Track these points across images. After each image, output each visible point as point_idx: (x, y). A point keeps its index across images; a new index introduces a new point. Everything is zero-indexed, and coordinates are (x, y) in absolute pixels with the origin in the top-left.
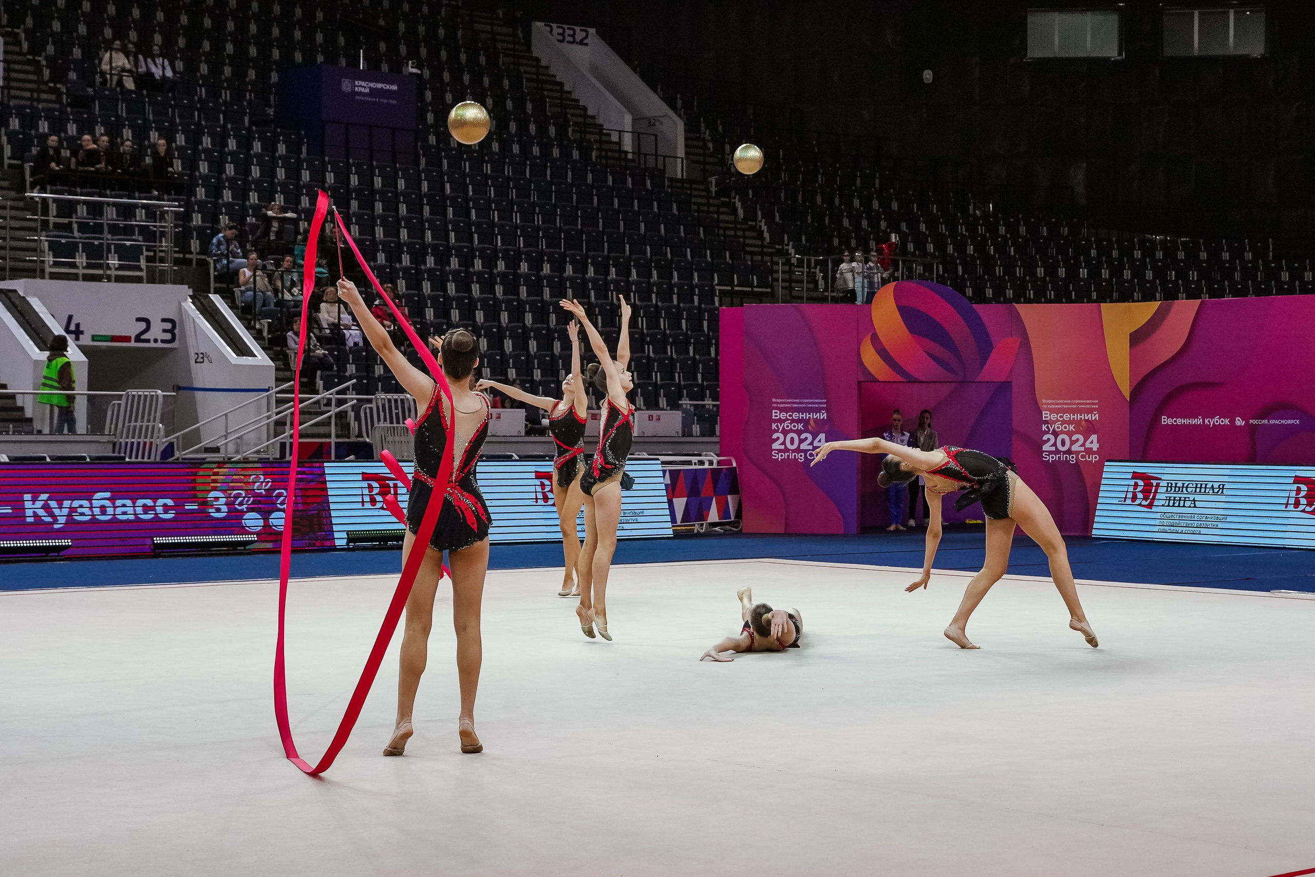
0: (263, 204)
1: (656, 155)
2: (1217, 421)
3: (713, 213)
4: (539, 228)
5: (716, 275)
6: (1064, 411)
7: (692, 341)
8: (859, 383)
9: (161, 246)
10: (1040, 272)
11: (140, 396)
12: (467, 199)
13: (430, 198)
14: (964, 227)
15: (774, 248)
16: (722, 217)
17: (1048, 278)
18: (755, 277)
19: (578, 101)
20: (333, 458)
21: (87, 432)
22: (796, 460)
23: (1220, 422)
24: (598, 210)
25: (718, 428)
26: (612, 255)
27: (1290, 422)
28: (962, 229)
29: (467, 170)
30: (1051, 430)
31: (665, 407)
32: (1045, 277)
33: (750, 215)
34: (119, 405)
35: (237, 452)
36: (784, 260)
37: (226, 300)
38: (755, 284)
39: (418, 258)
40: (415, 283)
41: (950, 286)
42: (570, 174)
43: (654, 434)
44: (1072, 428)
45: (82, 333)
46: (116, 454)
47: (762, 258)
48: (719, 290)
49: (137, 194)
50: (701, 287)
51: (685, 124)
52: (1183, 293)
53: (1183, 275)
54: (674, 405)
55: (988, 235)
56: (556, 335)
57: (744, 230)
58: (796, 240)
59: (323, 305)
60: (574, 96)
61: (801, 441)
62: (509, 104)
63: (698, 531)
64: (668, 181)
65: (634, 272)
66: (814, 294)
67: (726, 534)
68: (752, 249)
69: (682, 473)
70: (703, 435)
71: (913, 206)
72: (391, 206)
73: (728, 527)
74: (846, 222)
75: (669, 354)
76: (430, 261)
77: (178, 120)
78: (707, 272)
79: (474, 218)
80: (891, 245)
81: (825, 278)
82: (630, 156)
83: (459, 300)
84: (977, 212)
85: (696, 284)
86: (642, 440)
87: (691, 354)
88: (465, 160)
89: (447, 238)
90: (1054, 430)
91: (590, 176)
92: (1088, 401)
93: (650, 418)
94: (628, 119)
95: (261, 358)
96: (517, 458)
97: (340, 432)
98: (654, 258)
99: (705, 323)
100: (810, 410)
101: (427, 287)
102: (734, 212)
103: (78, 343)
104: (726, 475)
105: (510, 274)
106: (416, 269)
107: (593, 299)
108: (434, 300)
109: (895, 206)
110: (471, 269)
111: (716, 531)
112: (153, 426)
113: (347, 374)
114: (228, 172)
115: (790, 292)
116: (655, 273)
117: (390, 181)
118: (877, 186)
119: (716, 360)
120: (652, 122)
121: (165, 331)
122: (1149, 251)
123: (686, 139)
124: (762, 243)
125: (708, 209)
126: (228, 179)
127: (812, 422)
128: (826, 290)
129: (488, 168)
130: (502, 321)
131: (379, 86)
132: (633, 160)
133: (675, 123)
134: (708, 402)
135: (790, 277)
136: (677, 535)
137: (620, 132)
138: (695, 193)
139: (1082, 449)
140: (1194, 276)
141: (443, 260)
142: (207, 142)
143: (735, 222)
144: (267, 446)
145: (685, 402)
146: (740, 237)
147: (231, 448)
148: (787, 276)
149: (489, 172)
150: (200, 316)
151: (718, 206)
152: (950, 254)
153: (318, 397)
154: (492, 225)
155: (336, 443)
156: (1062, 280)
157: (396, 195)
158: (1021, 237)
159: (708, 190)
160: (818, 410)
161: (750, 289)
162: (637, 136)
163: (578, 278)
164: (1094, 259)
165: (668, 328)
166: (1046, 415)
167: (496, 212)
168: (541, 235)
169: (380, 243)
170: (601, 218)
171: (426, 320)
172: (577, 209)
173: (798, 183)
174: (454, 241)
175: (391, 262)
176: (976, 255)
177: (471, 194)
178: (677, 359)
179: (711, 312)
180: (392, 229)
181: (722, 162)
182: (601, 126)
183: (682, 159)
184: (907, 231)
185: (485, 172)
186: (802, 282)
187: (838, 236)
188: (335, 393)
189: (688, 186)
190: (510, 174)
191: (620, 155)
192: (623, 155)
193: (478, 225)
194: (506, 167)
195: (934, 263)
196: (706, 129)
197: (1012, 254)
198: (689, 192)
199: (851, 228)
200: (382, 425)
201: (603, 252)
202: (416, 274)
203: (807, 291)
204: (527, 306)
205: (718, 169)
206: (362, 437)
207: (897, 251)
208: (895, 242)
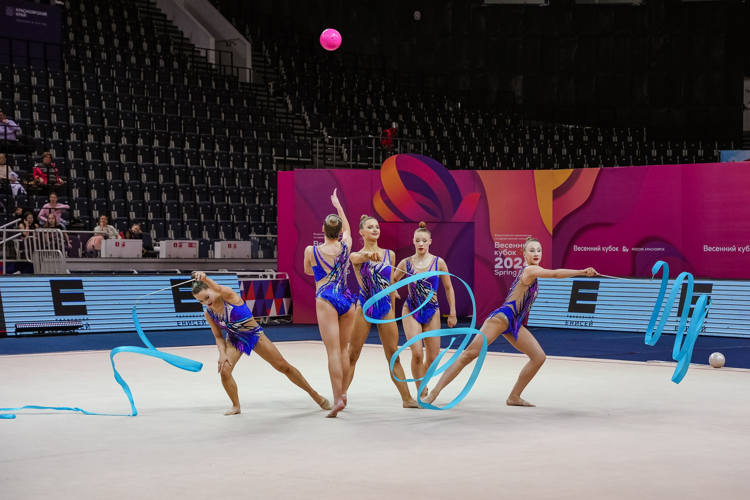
1: (232, 66)
2: (610, 248)
3: (272, 107)
4: (150, 115)
5: (274, 150)
6: (509, 242)
7: (258, 194)
10: (492, 149)
12: (99, 94)
13: (73, 93)
14: (441, 118)
15: (313, 131)
16: (278, 110)
17: (497, 153)
18: (300, 151)
19: (177, 27)
20: (4, 273)
23: (612, 249)
24: (192, 103)
25: (275, 254)
26: (202, 135)
27: (659, 249)
28: (440, 120)
29: (99, 74)
30: (501, 254)
31: (239, 239)
32: (495, 153)
33: (297, 109)
36: (320, 140)
38: (301, 155)
39: (65, 134)
40: (62, 151)
41: (432, 158)
42: (172, 79)
43: (232, 257)
44: (514, 253)
47: (305, 138)
48: (276, 159)
50: (263, 157)
51: (252, 45)
52: (587, 164)
53: (587, 152)
54: (245, 237)
55: (457, 124)
56: (163, 189)
57: (293, 119)
58: (328, 126)
60: (173, 24)
62: (128, 29)
63: (263, 323)
64: (240, 84)
65: (217, 146)
66: (341, 163)
67: (282, 325)
68: (298, 132)
69: (252, 282)
70: (265, 257)
71: (407, 103)
72: (45, 97)
73: (283, 320)
74: (362, 114)
75: (242, 202)
76: (73, 137)
78: (268, 148)
79: (104, 107)
80: (393, 130)
81: (348, 152)
82: (214, 67)
83: (95, 164)
84: (450, 108)
85: (260, 155)
86: (223, 261)
87: (257, 202)
88: (97, 67)
89: (85, 121)
90: (502, 254)
91: (186, 80)
93: (230, 246)
94: (212, 41)
96: (137, 273)
97: (9, 255)
98: (231, 137)
99: (267, 182)
101: (71, 155)
102: (286, 106)
104: (282, 285)
105: (130, 147)
106: (63, 142)
107: (189, 165)
108: (77, 163)
109: (395, 103)
110: (103, 143)
111: (275, 323)
115: (324, 162)
116: (232, 147)
117: (43, 80)
118: (383, 89)
119: (274, 207)
120: (229, 43)
122: (564, 136)
123: (253, 55)
124: (305, 127)
125: (268, 104)
128: (349, 160)
129: (113, 73)
130: (125, 179)
131: (34, 12)
132: (216, 70)
133: (245, 44)
134: (269, 236)
135: (324, 151)
137: (207, 50)
138: (259, 93)
140: (594, 152)
141: (82, 136)
143: (287, 113)
145: (253, 235)
146: (290, 123)
148: (322, 150)
149: (115, 76)
151: (275, 102)
152: (432, 136)
154: (118, 112)
155: (7, 263)
156: (506, 154)
157: (48, 90)
158: (480, 125)
159: (268, 92)
161: (297, 159)
162: (219, 52)
163: (179, 150)
164: (528, 140)
165: (241, 185)
166: (497, 245)
167: (120, 104)
168: (152, 120)
169: (37, 123)
170: (194, 109)
171: (71, 177)
172: (177, 102)
173: (330, 87)
174: (90, 123)
175: (45, 137)
176: (449, 137)
177: (102, 90)
178: (248, 206)
179: (270, 174)
180: (45, 114)
181: (278, 72)
182: (193, 46)
183: (250, 69)
184: (403, 121)
185: (112, 75)
186: (332, 154)
187: (357, 124)
188: (5, 228)
189: (254, 88)
190: (130, 77)
191: (207, 66)
192: (209, 66)
193: (108, 113)
194: (127, 73)
195: (421, 143)
196: (266, 49)
197: (474, 137)
198: (255, 92)
199: (365, 118)
200: (40, 250)
201: (196, 132)
202: (63, 145)
203: (336, 160)
204: (143, 169)
205: (276, 76)
206: (25, 258)
207: (397, 134)
208: (395, 128)
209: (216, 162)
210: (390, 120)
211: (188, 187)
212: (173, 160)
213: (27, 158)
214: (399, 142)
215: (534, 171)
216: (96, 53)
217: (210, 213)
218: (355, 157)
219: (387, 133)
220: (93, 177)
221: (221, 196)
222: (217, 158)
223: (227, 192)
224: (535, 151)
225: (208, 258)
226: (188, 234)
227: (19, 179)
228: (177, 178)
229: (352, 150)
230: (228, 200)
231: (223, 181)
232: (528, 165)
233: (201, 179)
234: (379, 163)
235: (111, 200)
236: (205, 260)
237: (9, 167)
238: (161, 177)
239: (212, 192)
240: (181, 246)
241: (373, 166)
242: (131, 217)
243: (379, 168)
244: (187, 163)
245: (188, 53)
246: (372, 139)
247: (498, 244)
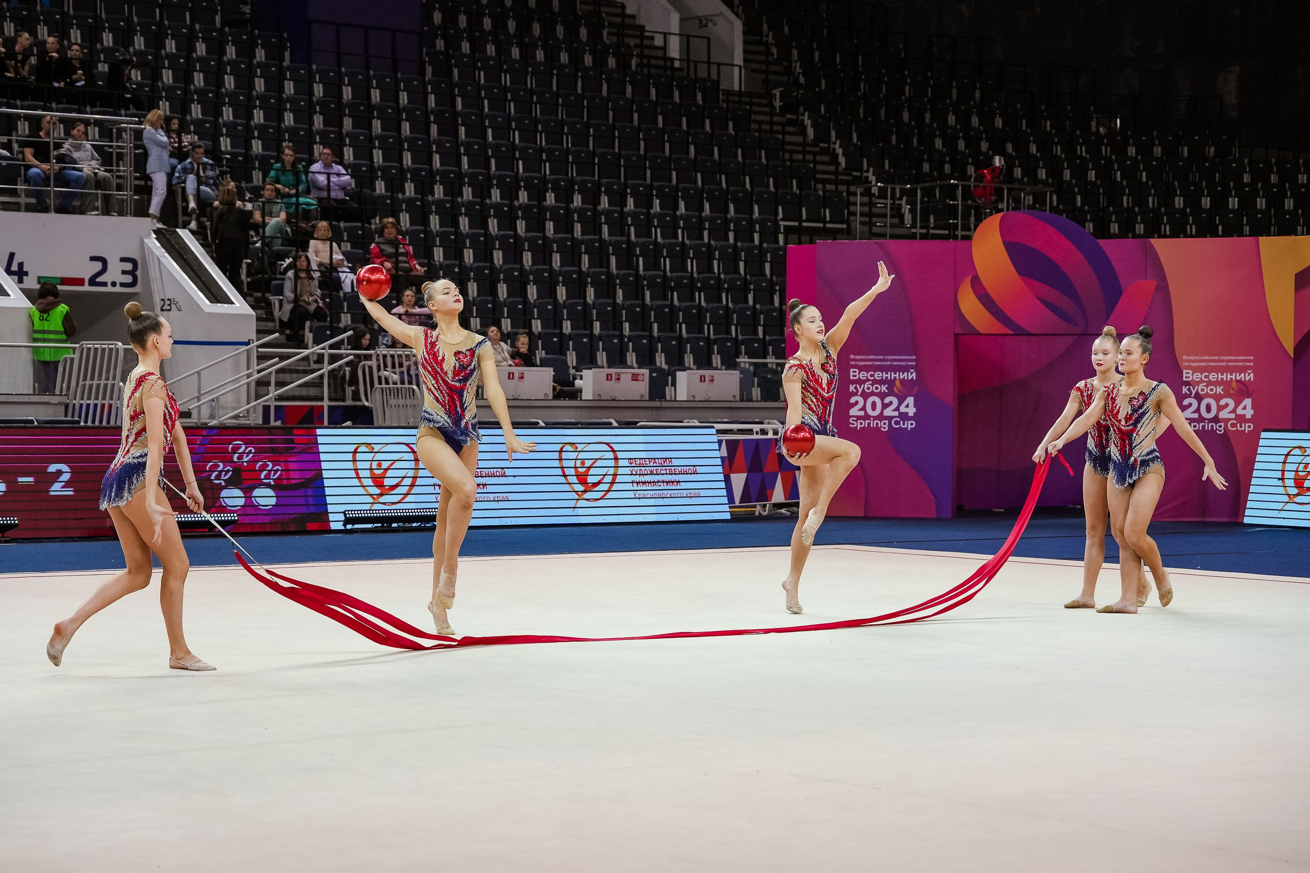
0: (239, 121)
1: (709, 63)
3: (778, 132)
4: (568, 152)
5: (780, 209)
6: (1210, 370)
7: (752, 287)
8: (956, 335)
9: (118, 171)
10: (1179, 202)
11: (96, 349)
12: (481, 116)
13: (438, 114)
14: (1084, 148)
15: (851, 175)
16: (789, 138)
17: (1188, 210)
18: (827, 211)
20: (326, 423)
21: (34, 391)
22: (878, 429)
24: (639, 130)
26: (655, 184)
28: (1082, 151)
29: (482, 82)
30: (1194, 392)
31: (719, 366)
32: (1184, 209)
33: (822, 135)
34: (72, 360)
35: (212, 417)
36: (862, 190)
37: (197, 236)
38: (828, 219)
39: (425, 188)
40: (420, 216)
41: (1066, 218)
42: (605, 86)
43: (706, 398)
44: (1219, 390)
45: (26, 274)
46: (69, 418)
47: (837, 188)
48: (785, 226)
49: (88, 109)
50: (762, 223)
51: (744, 25)
54: (730, 363)
55: (1114, 157)
56: (589, 280)
57: (814, 154)
58: (877, 164)
59: (312, 243)
61: (885, 406)
63: (760, 514)
64: (723, 94)
65: (682, 205)
66: (900, 231)
68: (825, 176)
69: (741, 442)
71: (1021, 123)
72: (391, 124)
74: (938, 143)
75: (724, 302)
76: (439, 191)
77: (135, 19)
78: (770, 206)
79: (491, 139)
80: (994, 170)
81: (913, 211)
82: (677, 64)
83: (473, 238)
84: (1101, 130)
85: (757, 219)
86: (692, 404)
87: (751, 303)
88: (479, 70)
89: (459, 164)
90: (1197, 393)
91: (629, 89)
92: (1241, 358)
93: (702, 379)
94: (675, 19)
95: (240, 306)
96: (543, 425)
97: (333, 394)
98: (706, 187)
99: (767, 266)
100: (896, 369)
101: (434, 222)
102: (803, 131)
103: (21, 286)
105: (533, 206)
106: (422, 200)
107: (633, 237)
108: (443, 236)
109: (999, 122)
110: (488, 201)
111: (781, 514)
112: (113, 385)
113: (342, 325)
114: (196, 83)
115: (870, 229)
116: (707, 206)
117: (390, 94)
118: (978, 97)
120: (703, 22)
121: (124, 272)
123: (745, 42)
124: (837, 169)
125: (771, 128)
126: (197, 91)
127: (898, 383)
128: (914, 225)
129: (506, 80)
130: (525, 262)
132: (680, 69)
133: (732, 24)
135: (870, 209)
136: (736, 518)
137: (665, 34)
138: (755, 108)
139: (1233, 416)
141: (453, 190)
142: (171, 46)
143: (804, 144)
144: (248, 410)
145: (744, 360)
146: (810, 162)
147: (205, 412)
148: (866, 209)
149: (508, 84)
150: (167, 255)
151: (783, 125)
152: (1067, 181)
153: (306, 352)
154: (513, 148)
155: (329, 407)
156: (1205, 211)
157: (398, 111)
158: (1156, 159)
159: (772, 107)
160: (905, 369)
161: (821, 225)
162: (686, 38)
163: (615, 212)
164: (1247, 185)
165: (723, 272)
166: (1187, 376)
167: (517, 132)
168: (570, 160)
169: (379, 168)
170: (643, 140)
171: (434, 261)
172: (614, 128)
173: (881, 96)
174: (466, 167)
175: (392, 192)
176: (1099, 182)
177: (486, 110)
178: (734, 308)
179: (774, 253)
180: (393, 153)
181: (788, 71)
182: (642, 28)
183: (740, 67)
184: (1014, 154)
185: (503, 83)
186: (885, 216)
187: (929, 161)
188: (327, 348)
189: (748, 100)
190: (534, 86)
191: (665, 63)
192: (669, 63)
193: (496, 148)
194: (529, 78)
195: (1046, 192)
196: (769, 31)
197: (1144, 180)
198: (748, 107)
199: (944, 150)
200: (384, 386)
201: (645, 180)
202: (422, 206)
203: (890, 227)
204: (555, 245)
205: (784, 79)
206: (360, 400)
207: (1002, 177)
208: (999, 167)
209: (680, 231)
210: (991, 152)
211: (630, 275)
212: (605, 228)
213: (363, 228)
214: (1006, 192)
215: (1260, 238)
216: (477, 46)
217: (668, 321)
218: (924, 220)
219: (984, 176)
220: (472, 261)
221: (688, 292)
222: (682, 225)
223: (699, 285)
224: (1261, 205)
225: (666, 401)
226: (631, 358)
227: (350, 265)
228: (613, 260)
229: (920, 208)
230: (701, 299)
231: (692, 266)
232: (1247, 229)
233: (653, 262)
234: (969, 230)
235: (502, 299)
236: (659, 403)
237: (334, 244)
238: (585, 259)
239: (673, 284)
240: (618, 379)
241: (957, 235)
242: (534, 329)
243: (969, 238)
244: (629, 235)
245: (632, 42)
246: (956, 186)
247: (1189, 373)
